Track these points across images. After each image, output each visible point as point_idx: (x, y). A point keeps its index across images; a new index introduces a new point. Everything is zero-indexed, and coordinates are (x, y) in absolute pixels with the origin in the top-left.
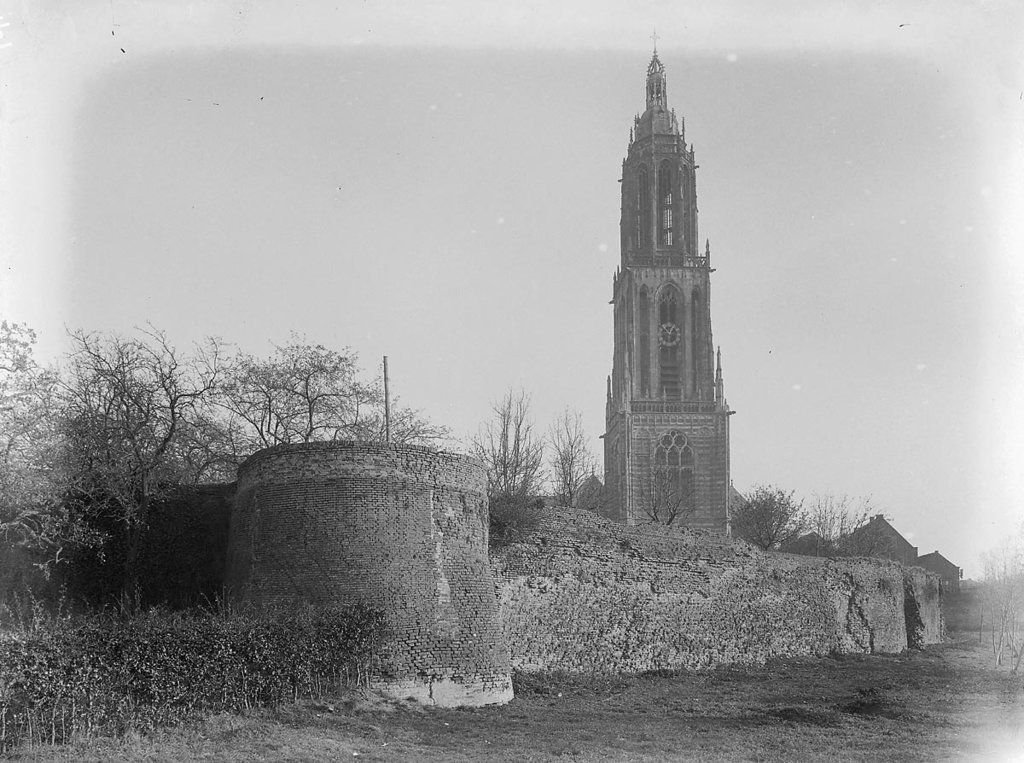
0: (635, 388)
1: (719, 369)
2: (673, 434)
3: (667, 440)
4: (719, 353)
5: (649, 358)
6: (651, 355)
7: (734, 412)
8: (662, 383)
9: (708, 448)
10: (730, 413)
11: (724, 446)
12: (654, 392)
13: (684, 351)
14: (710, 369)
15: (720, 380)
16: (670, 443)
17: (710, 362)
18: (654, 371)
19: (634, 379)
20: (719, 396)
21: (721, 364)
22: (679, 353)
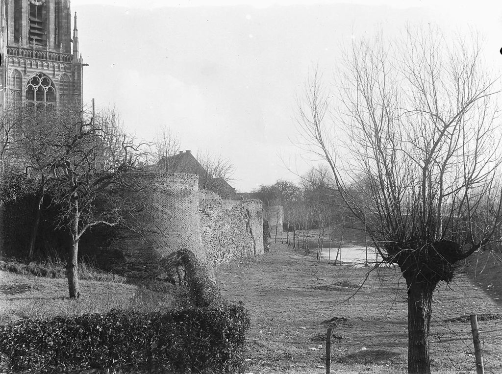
0: (9, 35)
1: (75, 29)
2: (40, 76)
3: (35, 81)
4: (75, 17)
5: (21, 12)
6: (23, 10)
7: (87, 65)
8: (30, 33)
9: (65, 90)
10: (84, 65)
11: (79, 90)
12: (25, 40)
13: (48, 11)
14: (69, 28)
15: (76, 39)
16: (37, 83)
17: (69, 23)
18: (25, 23)
19: (9, 28)
20: (76, 51)
21: (77, 26)
22: (44, 12)
